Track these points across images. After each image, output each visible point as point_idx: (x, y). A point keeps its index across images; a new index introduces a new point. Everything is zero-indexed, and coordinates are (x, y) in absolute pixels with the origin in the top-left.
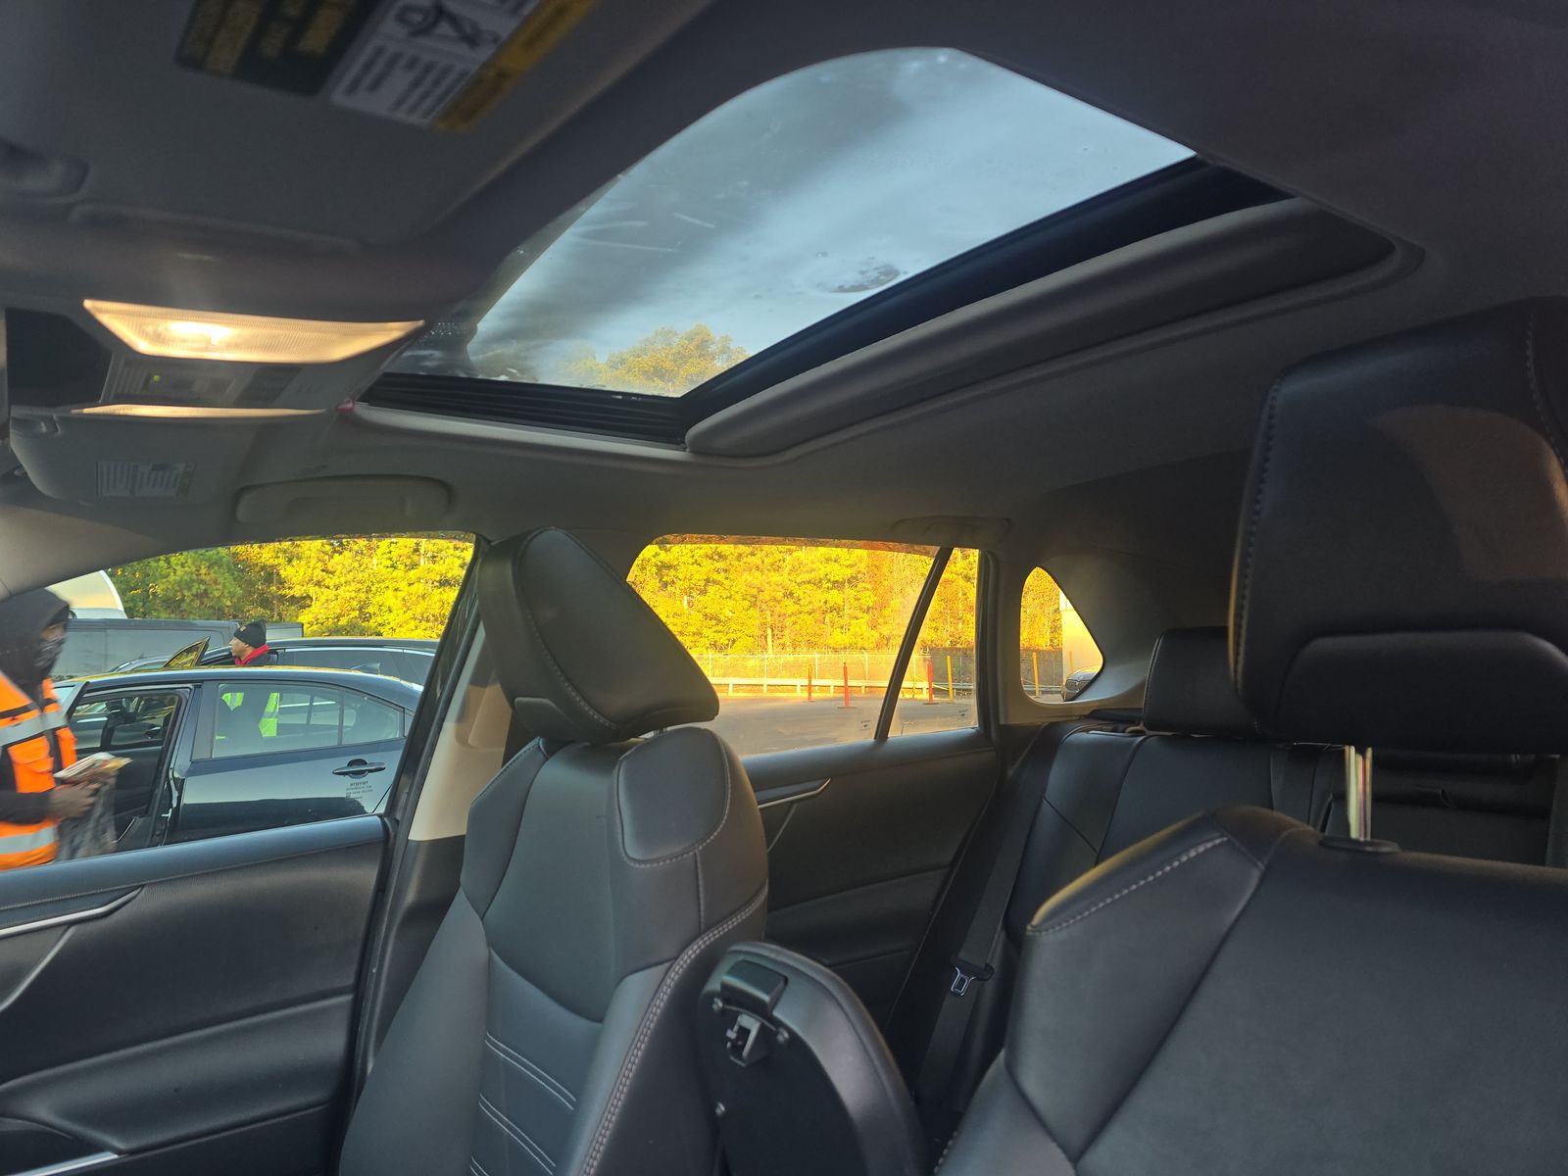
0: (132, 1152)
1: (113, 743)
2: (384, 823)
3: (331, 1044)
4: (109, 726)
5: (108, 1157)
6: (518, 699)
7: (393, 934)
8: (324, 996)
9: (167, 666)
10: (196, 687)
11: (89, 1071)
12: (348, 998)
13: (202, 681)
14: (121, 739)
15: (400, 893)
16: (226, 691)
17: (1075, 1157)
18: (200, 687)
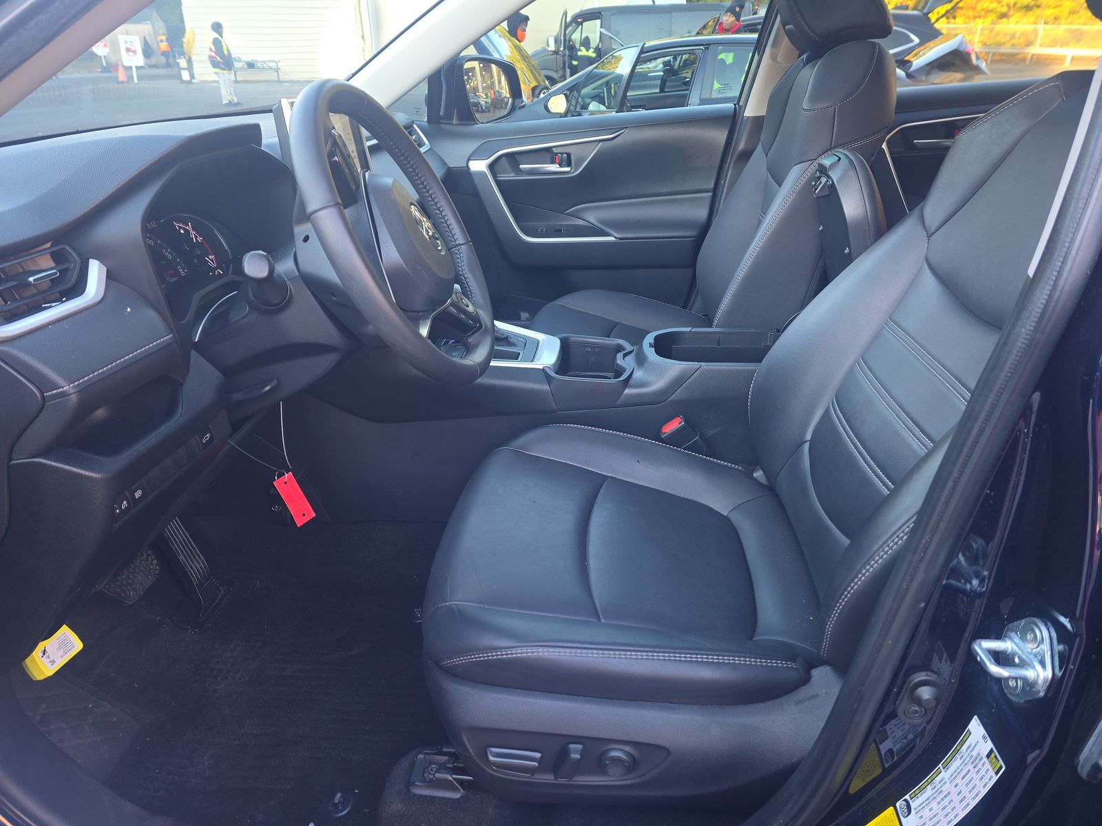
0: (620, 239)
1: (666, 90)
2: (735, 108)
3: (701, 213)
4: (664, 78)
5: (612, 239)
6: (787, 27)
7: (732, 165)
8: (700, 191)
9: (698, 34)
10: (705, 48)
11: (607, 206)
12: (711, 194)
13: (709, 44)
14: (671, 87)
15: (737, 143)
16: (722, 52)
17: (929, 237)
18: (708, 48)
